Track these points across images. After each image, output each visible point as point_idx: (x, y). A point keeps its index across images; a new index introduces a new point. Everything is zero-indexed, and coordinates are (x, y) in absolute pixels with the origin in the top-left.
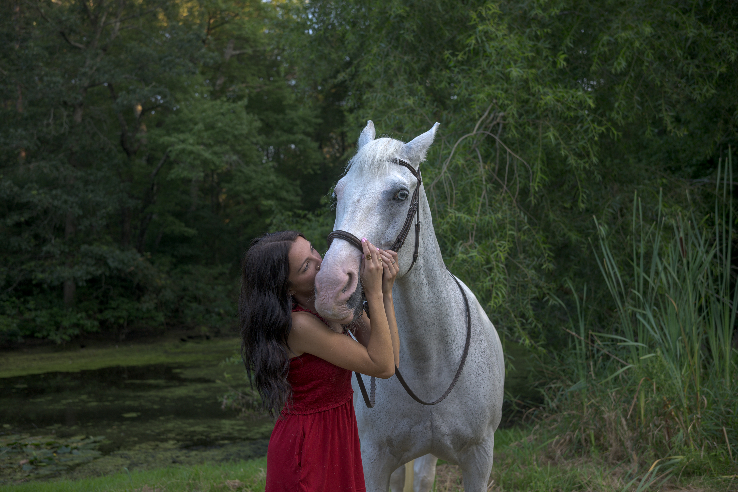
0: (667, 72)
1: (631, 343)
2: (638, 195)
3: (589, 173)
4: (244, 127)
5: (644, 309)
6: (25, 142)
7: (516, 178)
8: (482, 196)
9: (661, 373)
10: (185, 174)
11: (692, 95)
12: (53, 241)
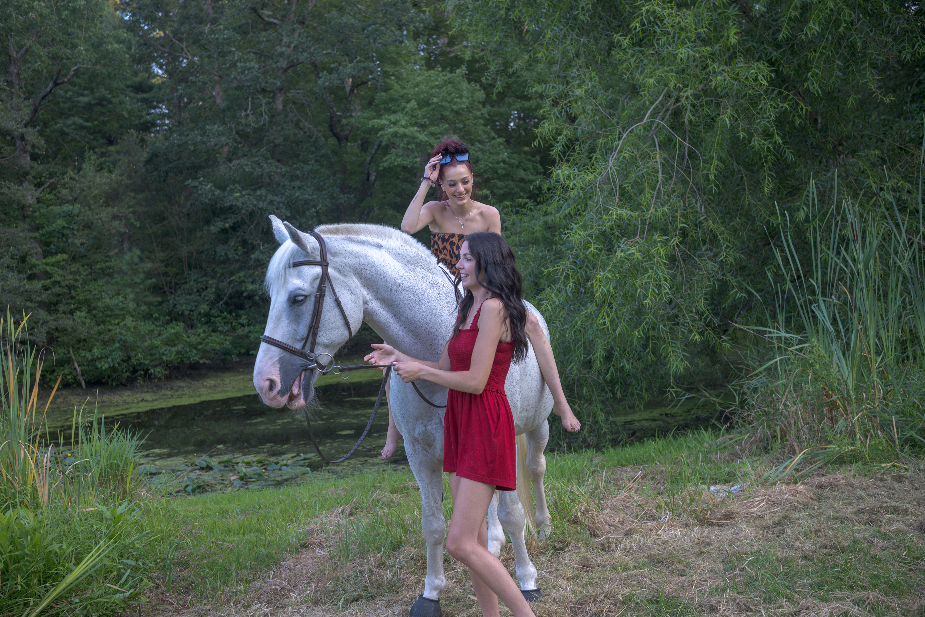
4: (464, 100)
10: (399, 161)
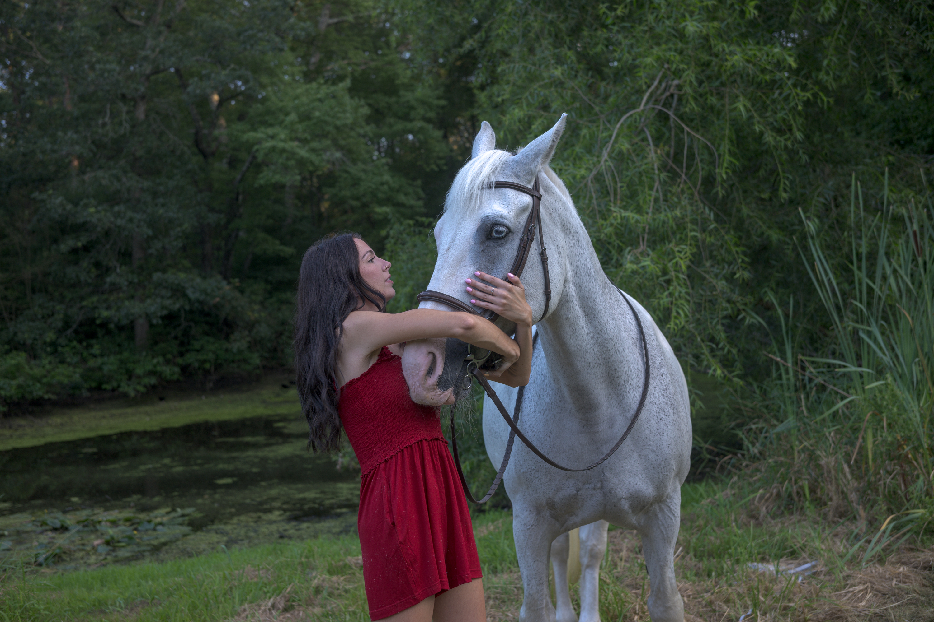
0: (891, 16)
1: (852, 368)
2: (857, 179)
3: (792, 153)
4: (348, 115)
5: (869, 325)
6: (77, 148)
7: (697, 164)
8: (655, 189)
9: (894, 405)
10: (277, 178)
11: (925, 45)
12: (118, 270)
